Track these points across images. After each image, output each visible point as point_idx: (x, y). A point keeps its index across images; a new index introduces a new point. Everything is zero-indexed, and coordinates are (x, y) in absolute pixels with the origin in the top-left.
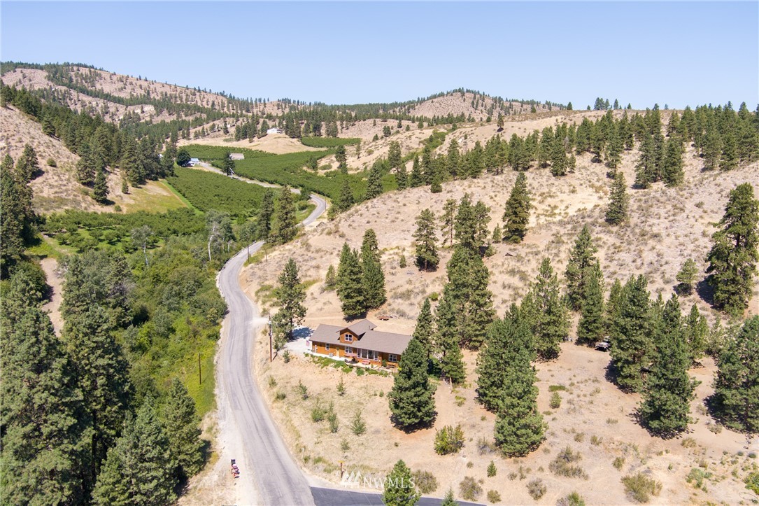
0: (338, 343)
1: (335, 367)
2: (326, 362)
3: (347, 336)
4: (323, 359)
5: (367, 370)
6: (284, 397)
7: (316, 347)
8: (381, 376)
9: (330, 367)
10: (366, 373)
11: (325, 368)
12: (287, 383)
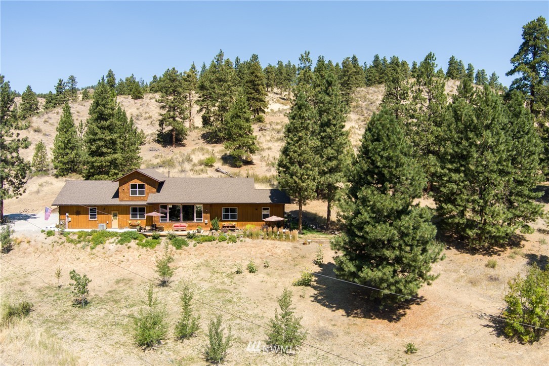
0: (116, 202)
1: (121, 242)
2: (99, 239)
3: (134, 186)
4: (90, 234)
5: (190, 237)
6: (26, 310)
7: (68, 218)
8: (224, 244)
9: (111, 245)
10: (191, 243)
11: (99, 247)
12: (22, 284)
